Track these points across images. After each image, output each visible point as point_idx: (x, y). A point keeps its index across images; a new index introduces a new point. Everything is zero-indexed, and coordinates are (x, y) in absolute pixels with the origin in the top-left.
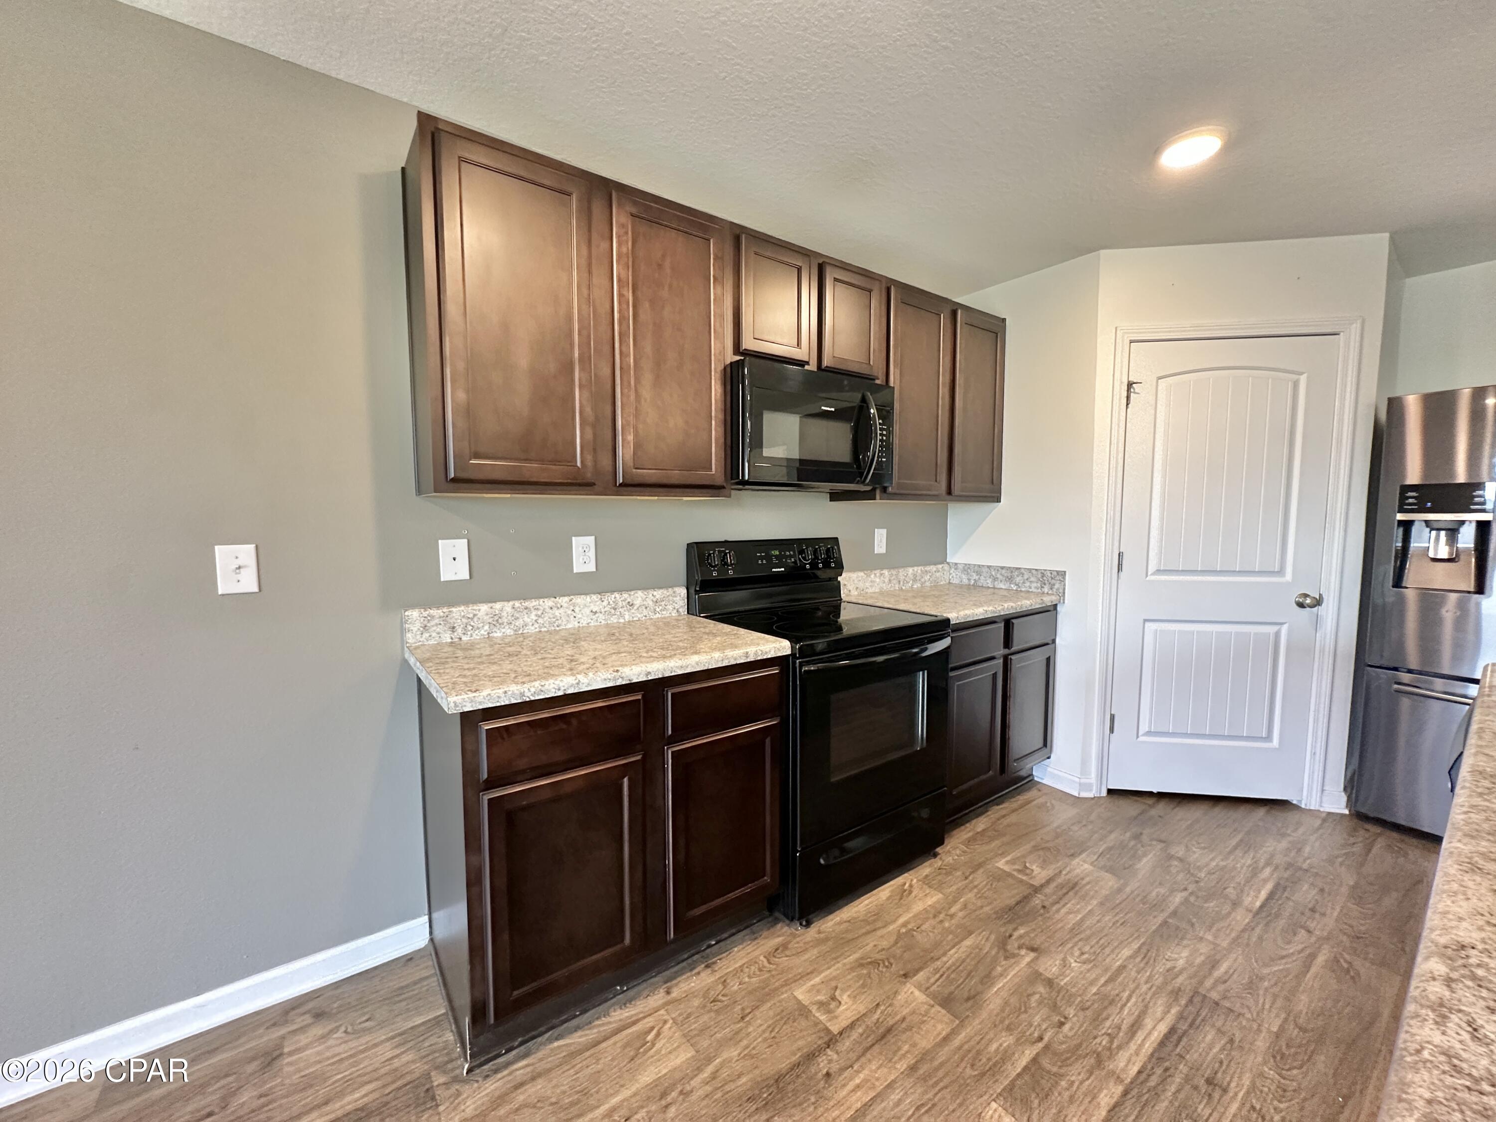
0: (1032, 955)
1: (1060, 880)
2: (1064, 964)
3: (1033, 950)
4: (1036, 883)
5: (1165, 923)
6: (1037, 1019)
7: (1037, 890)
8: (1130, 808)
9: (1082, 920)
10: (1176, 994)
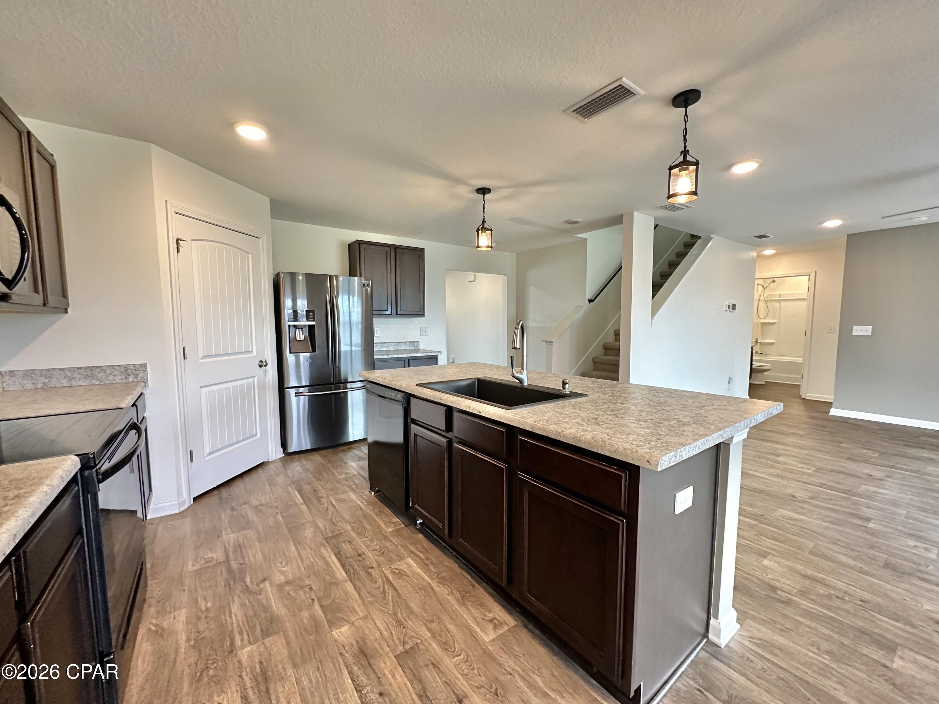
0: (267, 583)
1: (231, 549)
2: (282, 573)
3: (264, 580)
4: (222, 559)
5: (289, 529)
6: (303, 597)
7: (227, 560)
8: (213, 499)
9: (263, 553)
10: (322, 544)
